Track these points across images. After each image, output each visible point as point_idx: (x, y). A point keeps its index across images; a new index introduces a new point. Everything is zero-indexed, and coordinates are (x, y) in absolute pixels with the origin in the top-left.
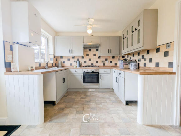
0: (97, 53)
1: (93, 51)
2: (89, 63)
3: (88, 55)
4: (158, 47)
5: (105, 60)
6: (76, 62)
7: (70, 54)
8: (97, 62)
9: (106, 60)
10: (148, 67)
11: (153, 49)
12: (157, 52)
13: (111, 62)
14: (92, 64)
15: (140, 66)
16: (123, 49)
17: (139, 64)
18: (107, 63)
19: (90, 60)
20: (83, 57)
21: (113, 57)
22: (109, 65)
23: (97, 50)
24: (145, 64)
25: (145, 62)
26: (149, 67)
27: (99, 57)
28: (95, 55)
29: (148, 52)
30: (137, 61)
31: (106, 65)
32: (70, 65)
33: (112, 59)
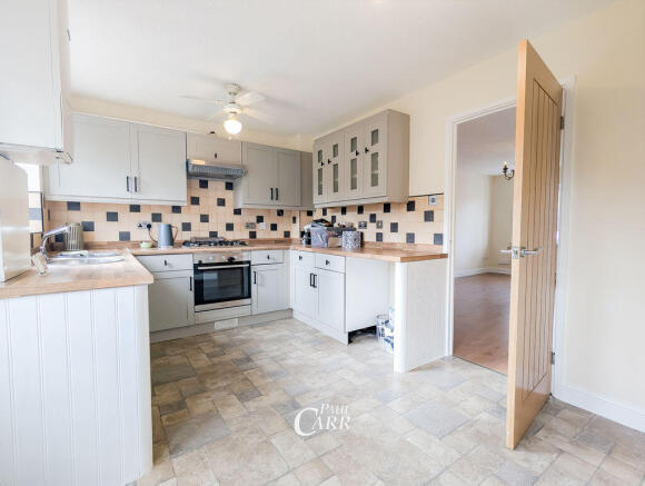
0: (228, 196)
1: (217, 189)
2: (202, 231)
3: (195, 201)
4: (411, 200)
5: (255, 221)
6: (149, 226)
7: (129, 195)
8: (230, 227)
9: (260, 219)
10: (388, 244)
11: (400, 204)
12: (409, 210)
13: (274, 227)
14: (214, 234)
15: (366, 239)
16: (320, 193)
17: (362, 234)
18: (263, 231)
19: (204, 219)
20: (176, 209)
21: (280, 213)
22: (267, 237)
23: (229, 186)
24: (379, 237)
25: (380, 231)
26: (389, 241)
27: (237, 212)
28: (221, 202)
29: (387, 208)
30: (356, 226)
31: (259, 236)
32: (118, 239)
33: (275, 219)
